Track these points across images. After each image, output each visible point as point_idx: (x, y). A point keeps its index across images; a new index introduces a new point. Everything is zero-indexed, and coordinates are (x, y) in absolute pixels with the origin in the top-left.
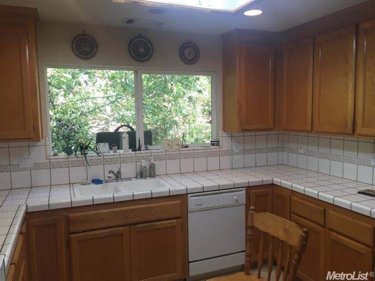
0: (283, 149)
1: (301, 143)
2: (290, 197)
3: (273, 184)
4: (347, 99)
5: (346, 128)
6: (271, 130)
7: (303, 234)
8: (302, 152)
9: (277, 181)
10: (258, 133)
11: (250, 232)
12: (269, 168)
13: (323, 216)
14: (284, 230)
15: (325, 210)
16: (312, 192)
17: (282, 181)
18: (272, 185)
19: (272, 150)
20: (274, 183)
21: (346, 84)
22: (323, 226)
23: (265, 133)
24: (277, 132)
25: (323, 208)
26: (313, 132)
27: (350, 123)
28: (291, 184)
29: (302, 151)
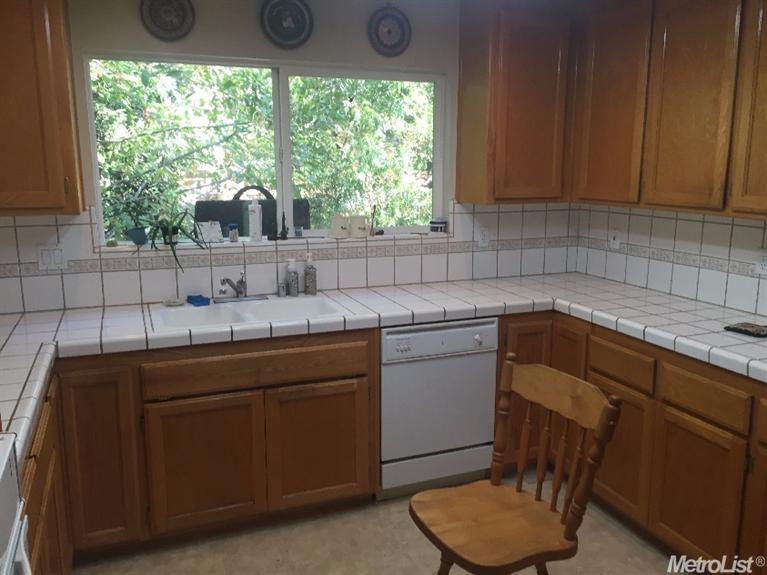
0: (577, 240)
1: (615, 229)
2: (588, 336)
4: (715, 134)
5: (710, 194)
6: (555, 199)
7: (611, 406)
8: (617, 247)
9: (562, 304)
10: (529, 206)
11: (503, 402)
12: (548, 279)
13: (652, 374)
14: (573, 398)
15: (656, 362)
16: (632, 326)
17: (573, 306)
18: (553, 313)
19: (556, 242)
20: (556, 309)
21: (716, 102)
22: (651, 395)
23: (542, 206)
24: (563, 205)
25: (651, 360)
26: (641, 204)
27: (718, 185)
28: (589, 310)
29: (616, 245)
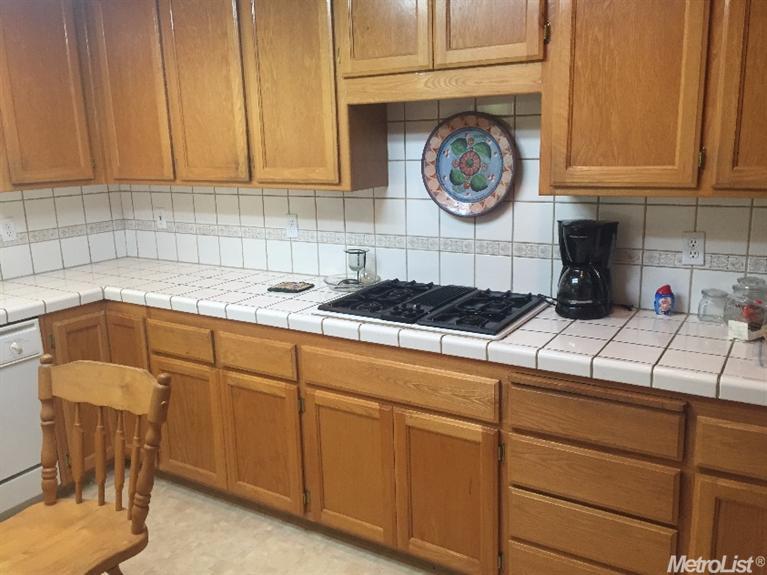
0: (123, 224)
1: (160, 208)
2: (144, 320)
3: (105, 301)
4: (232, 112)
5: (237, 169)
6: (88, 181)
7: (160, 386)
8: (165, 227)
9: (113, 292)
10: (59, 191)
11: (49, 412)
12: (96, 268)
13: (210, 345)
14: (122, 387)
15: (212, 333)
16: (185, 303)
17: (125, 292)
18: (104, 303)
19: (99, 227)
20: (107, 298)
21: (228, 81)
22: (213, 365)
23: (75, 190)
24: (102, 187)
25: (208, 331)
26: (178, 181)
27: (243, 160)
29: (163, 224)
